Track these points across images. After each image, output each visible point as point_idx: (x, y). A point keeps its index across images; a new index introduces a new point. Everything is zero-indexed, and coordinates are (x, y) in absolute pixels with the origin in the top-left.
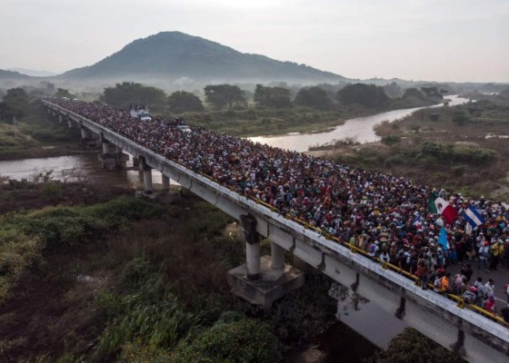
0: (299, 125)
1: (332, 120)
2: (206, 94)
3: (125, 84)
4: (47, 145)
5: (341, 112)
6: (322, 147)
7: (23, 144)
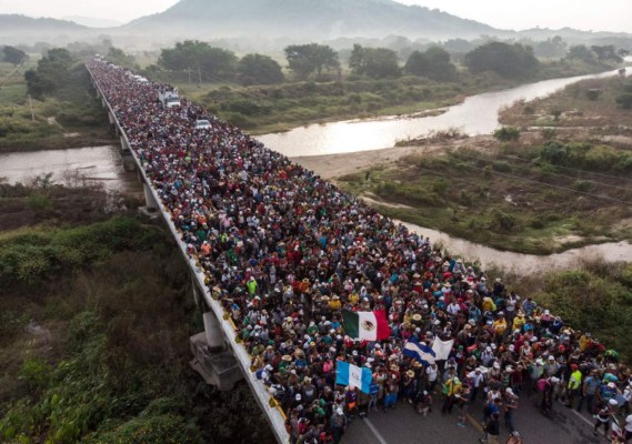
0: (400, 104)
1: (448, 96)
2: (288, 57)
3: (188, 43)
4: (70, 132)
5: (465, 84)
6: (414, 140)
7: (41, 130)
